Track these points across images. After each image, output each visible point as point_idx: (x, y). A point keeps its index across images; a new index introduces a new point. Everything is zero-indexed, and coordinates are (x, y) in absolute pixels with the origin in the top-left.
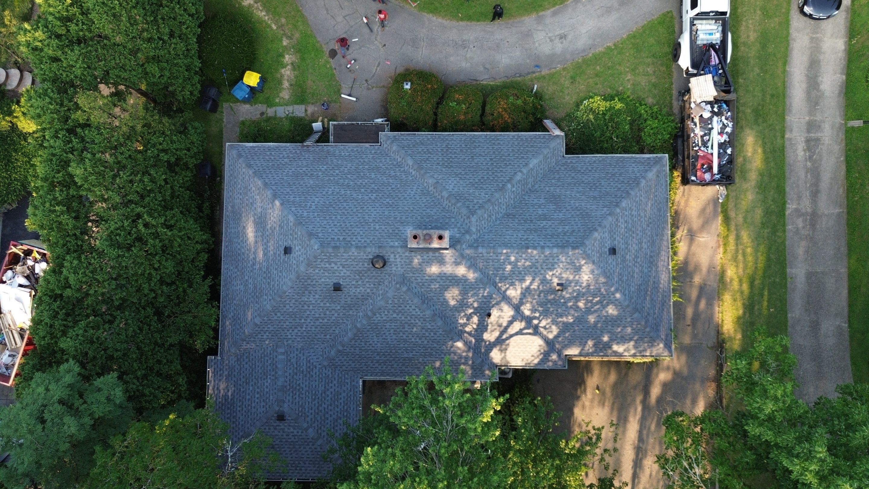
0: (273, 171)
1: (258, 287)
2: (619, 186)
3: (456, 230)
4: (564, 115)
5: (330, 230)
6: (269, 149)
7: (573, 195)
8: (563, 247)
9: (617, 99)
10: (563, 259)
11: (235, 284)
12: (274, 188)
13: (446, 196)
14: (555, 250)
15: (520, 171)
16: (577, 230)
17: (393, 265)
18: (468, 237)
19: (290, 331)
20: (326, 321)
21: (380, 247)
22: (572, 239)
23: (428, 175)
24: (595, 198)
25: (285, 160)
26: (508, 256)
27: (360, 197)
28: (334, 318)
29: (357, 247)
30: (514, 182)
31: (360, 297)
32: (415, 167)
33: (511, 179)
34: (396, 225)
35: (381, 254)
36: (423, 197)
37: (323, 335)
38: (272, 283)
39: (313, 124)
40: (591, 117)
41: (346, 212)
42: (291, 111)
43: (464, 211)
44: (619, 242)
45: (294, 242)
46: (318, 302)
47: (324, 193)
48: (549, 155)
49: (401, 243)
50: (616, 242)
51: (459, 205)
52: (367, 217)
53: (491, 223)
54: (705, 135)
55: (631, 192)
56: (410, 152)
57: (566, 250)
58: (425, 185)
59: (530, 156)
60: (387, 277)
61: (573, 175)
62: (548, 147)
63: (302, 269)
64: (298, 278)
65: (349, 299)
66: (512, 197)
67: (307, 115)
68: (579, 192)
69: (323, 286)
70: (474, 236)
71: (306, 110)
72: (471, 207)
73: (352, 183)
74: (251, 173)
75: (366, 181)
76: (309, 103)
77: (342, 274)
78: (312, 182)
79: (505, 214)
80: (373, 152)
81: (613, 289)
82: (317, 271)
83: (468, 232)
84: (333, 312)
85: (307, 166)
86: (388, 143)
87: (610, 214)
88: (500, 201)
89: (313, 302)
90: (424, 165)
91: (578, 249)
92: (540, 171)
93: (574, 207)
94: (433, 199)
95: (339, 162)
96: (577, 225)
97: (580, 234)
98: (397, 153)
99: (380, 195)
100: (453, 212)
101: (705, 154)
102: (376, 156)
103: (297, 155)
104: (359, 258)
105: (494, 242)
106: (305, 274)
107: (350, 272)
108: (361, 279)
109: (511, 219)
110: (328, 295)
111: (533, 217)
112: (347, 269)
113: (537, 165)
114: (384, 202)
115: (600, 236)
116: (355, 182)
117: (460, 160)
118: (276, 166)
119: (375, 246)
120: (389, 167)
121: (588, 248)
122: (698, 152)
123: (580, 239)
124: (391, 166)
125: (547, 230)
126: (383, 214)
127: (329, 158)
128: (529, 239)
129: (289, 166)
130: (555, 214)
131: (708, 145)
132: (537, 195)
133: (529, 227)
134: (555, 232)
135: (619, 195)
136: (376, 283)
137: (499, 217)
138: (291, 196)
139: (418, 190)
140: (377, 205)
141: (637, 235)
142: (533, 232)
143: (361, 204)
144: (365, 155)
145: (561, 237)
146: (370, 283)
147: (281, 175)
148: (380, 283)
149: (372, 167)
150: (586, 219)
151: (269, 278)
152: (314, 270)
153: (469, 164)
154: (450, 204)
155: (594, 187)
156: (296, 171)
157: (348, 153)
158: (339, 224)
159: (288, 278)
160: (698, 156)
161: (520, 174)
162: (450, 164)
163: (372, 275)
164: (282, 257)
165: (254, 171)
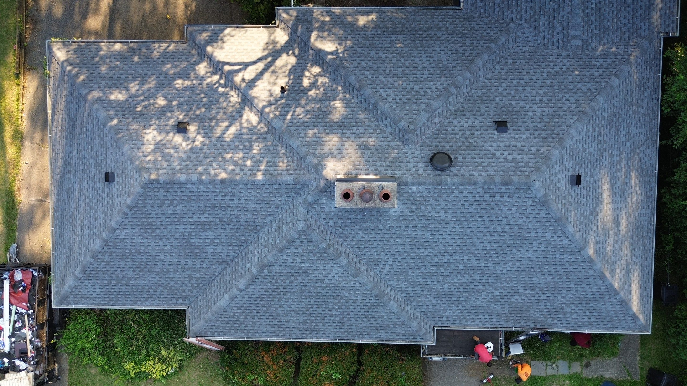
0: (589, 296)
1: (614, 129)
2: (108, 268)
3: (327, 209)
5: (514, 209)
6: (590, 326)
7: (168, 257)
8: (172, 182)
10: (173, 165)
11: (642, 136)
12: (591, 272)
13: (341, 258)
14: (182, 177)
15: (241, 290)
16: (156, 208)
17: (419, 157)
18: (310, 198)
19: (564, 68)
20: (515, 82)
21: (439, 184)
22: (160, 194)
23: (368, 287)
24: (139, 252)
25: (569, 310)
26: (252, 171)
27: (466, 257)
28: (504, 85)
29: (475, 183)
30: (248, 276)
31: (468, 114)
32: (386, 298)
33: (253, 278)
34: (415, 217)
35: (438, 172)
36: (375, 256)
37: (518, 63)
38: (596, 134)
39: (522, 352)
40: (164, 353)
41: (488, 236)
42: (549, 368)
43: (315, 236)
44: (103, 190)
45: (566, 193)
46: (528, 106)
47: (518, 264)
48: (205, 310)
49: (407, 190)
50: (107, 190)
51: (323, 245)
52: (458, 229)
53: (278, 218)
54: (20, 329)
55: (92, 260)
56: (394, 318)
57: (167, 178)
58: (372, 274)
59: (229, 310)
60: (428, 141)
61: (172, 283)
62: (206, 321)
63: (556, 153)
64: (562, 140)
65: (483, 111)
66: (250, 255)
68: (162, 260)
69: (523, 129)
70: (300, 199)
72: (305, 241)
73: (477, 278)
74: (622, 294)
75: (456, 280)
77: (495, 144)
78: (535, 279)
79: (259, 231)
80: (445, 319)
82: (534, 149)
83: (310, 206)
84: (505, 93)
86: (424, 330)
87: (115, 230)
88: (266, 250)
89: (535, 106)
90: (373, 301)
91: (149, 180)
92: (216, 290)
93: (164, 240)
94: (360, 253)
95: (493, 305)
96: (157, 214)
97: (151, 202)
98: (412, 316)
99: (436, 260)
100: (333, 235)
101: (20, 305)
102: (440, 313)
103: (552, 316)
104: (471, 168)
105: (271, 190)
106: (552, 145)
107: (484, 148)
108: (466, 138)
109: (251, 224)
110: (514, 116)
111: (220, 226)
112: (488, 152)
113: (220, 297)
114: (431, 250)
115: (125, 198)
116: (471, 278)
117: (324, 307)
118: (584, 302)
119: (446, 185)
120: (423, 298)
121: (138, 181)
122: (28, 307)
123: (149, 194)
124: (419, 299)
125: (198, 208)
126: (433, 233)
127: (506, 312)
128: (223, 194)
129: (564, 301)
130: (189, 230)
131: (16, 316)
132: (217, 257)
133: (224, 213)
134: (186, 205)
135: (106, 256)
136: (444, 132)
137: (268, 227)
138: (566, 259)
139: (382, 266)
140: (441, 246)
141: (84, 201)
142: (218, 205)
143: (465, 248)
144: (456, 314)
145: (177, 198)
146: (452, 132)
147: (579, 289)
148: (437, 132)
149: (447, 299)
150: (146, 224)
151: (599, 142)
152: (538, 150)
153: (312, 300)
154: (336, 245)
155: (142, 267)
156: (555, 295)
157: (479, 317)
158: (500, 218)
159: (575, 140)
160: (29, 302)
161: (241, 286)
162: (337, 301)
163: (450, 144)
164: (583, 171)
165: (617, 297)
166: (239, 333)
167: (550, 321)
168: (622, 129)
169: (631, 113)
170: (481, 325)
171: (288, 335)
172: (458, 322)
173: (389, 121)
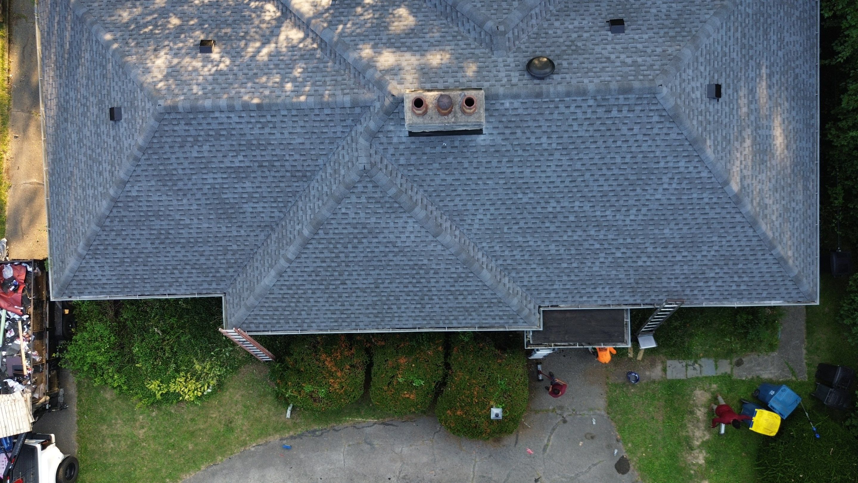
0: (737, 252)
1: (761, 32)
2: (119, 240)
3: (395, 140)
4: (243, 369)
5: (636, 128)
6: (740, 296)
7: (196, 221)
8: (194, 110)
9: (158, 396)
10: (195, 89)
11: (797, 46)
12: (738, 218)
13: (417, 210)
14: (208, 103)
15: (290, 261)
16: (176, 149)
17: (513, 65)
18: (372, 125)
22: (181, 128)
23: (453, 250)
24: (157, 216)
25: (712, 275)
26: (297, 92)
27: (577, 204)
29: (584, 93)
30: (298, 241)
31: (573, 15)
32: (476, 265)
33: (306, 243)
34: (509, 147)
35: (536, 81)
36: (460, 207)
38: (739, 35)
39: (654, 345)
40: (197, 367)
41: (605, 171)
42: (690, 368)
43: (382, 178)
44: (108, 135)
45: (703, 107)
47: (644, 210)
48: (246, 294)
49: (497, 106)
50: (112, 133)
51: (393, 191)
52: (565, 162)
53: (333, 159)
54: (12, 339)
55: (98, 229)
56: (488, 294)
57: (188, 105)
58: (457, 232)
59: (276, 291)
60: (523, 47)
61: (203, 260)
62: (248, 309)
63: (688, 53)
64: (695, 38)
65: (592, 10)
66: (301, 213)
67: (663, 362)
68: (187, 226)
69: (644, 28)
70: (360, 128)
71: (664, 370)
72: (370, 185)
73: (592, 233)
74: (779, 248)
75: (565, 238)
76: (659, 383)
77: (609, 47)
78: (666, 231)
79: (310, 179)
80: (553, 295)
81: (115, 46)
82: (659, 50)
83: (373, 136)
85: (674, 263)
86: (526, 311)
87: (125, 183)
88: (320, 202)
90: (461, 270)
91: (165, 108)
92: (260, 266)
93: (189, 196)
94: (441, 204)
95: (614, 272)
96: (177, 158)
97: (169, 140)
98: (511, 291)
99: (539, 210)
100: (405, 178)
101: (11, 308)
102: (547, 287)
103: (691, 284)
104: (579, 75)
105: (323, 117)
106: (681, 44)
107: (595, 52)
108: (572, 41)
109: (299, 168)
110: (632, 15)
111: (259, 173)
112: (600, 56)
113: (264, 274)
114: (531, 195)
115: (135, 138)
116: (585, 234)
117: (398, 281)
118: (731, 263)
119: (548, 96)
120: (524, 266)
121: (151, 111)
122: (22, 311)
123: (166, 128)
124: (520, 267)
125: (229, 148)
126: (533, 168)
127: (632, 281)
128: (260, 126)
129: (706, 262)
130: (220, 181)
131: (7, 323)
132: (258, 219)
133: (263, 153)
134: (215, 143)
135: (116, 223)
136: (544, 35)
137: (321, 173)
138: (706, 200)
139: (469, 222)
140: (545, 189)
141: (85, 154)
142: (255, 142)
143: (575, 190)
144: (567, 287)
145: (202, 133)
146: (554, 35)
147: (723, 243)
148: (535, 36)
149: (555, 265)
150: (165, 173)
151: (743, 46)
152: (664, 51)
153: (382, 273)
154: (410, 192)
155: (163, 237)
156: (694, 253)
157: (598, 290)
158: (619, 143)
159: (711, 39)
160: (22, 304)
161: (290, 256)
162: (414, 272)
163: (552, 49)
164: (723, 82)
165: (773, 252)
166: (291, 324)
167: (688, 292)
168: (772, 33)
169: (782, 14)
170: (600, 302)
171: (354, 324)
172: (570, 299)
173: (472, 24)
